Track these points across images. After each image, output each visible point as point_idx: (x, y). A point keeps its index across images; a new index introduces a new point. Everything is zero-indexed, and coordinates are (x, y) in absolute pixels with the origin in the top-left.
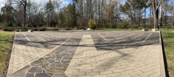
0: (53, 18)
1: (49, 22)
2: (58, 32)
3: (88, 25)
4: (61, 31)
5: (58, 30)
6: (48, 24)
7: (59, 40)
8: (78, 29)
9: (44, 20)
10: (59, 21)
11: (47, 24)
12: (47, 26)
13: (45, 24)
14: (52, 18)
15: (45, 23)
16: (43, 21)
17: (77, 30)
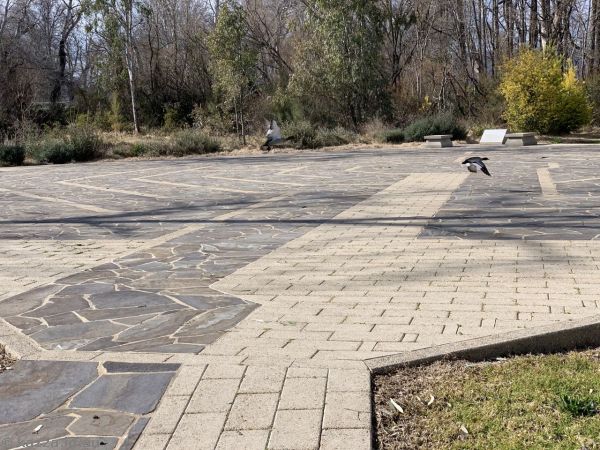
0: (170, 48)
1: (122, 85)
2: (212, 165)
3: (501, 98)
4: (243, 152)
5: (215, 149)
6: (115, 106)
7: (211, 205)
8: (397, 139)
9: (77, 69)
10: (227, 80)
11: (107, 105)
12: (107, 127)
13: (91, 103)
14: (155, 53)
15: (82, 92)
16: (60, 82)
17: (388, 147)
